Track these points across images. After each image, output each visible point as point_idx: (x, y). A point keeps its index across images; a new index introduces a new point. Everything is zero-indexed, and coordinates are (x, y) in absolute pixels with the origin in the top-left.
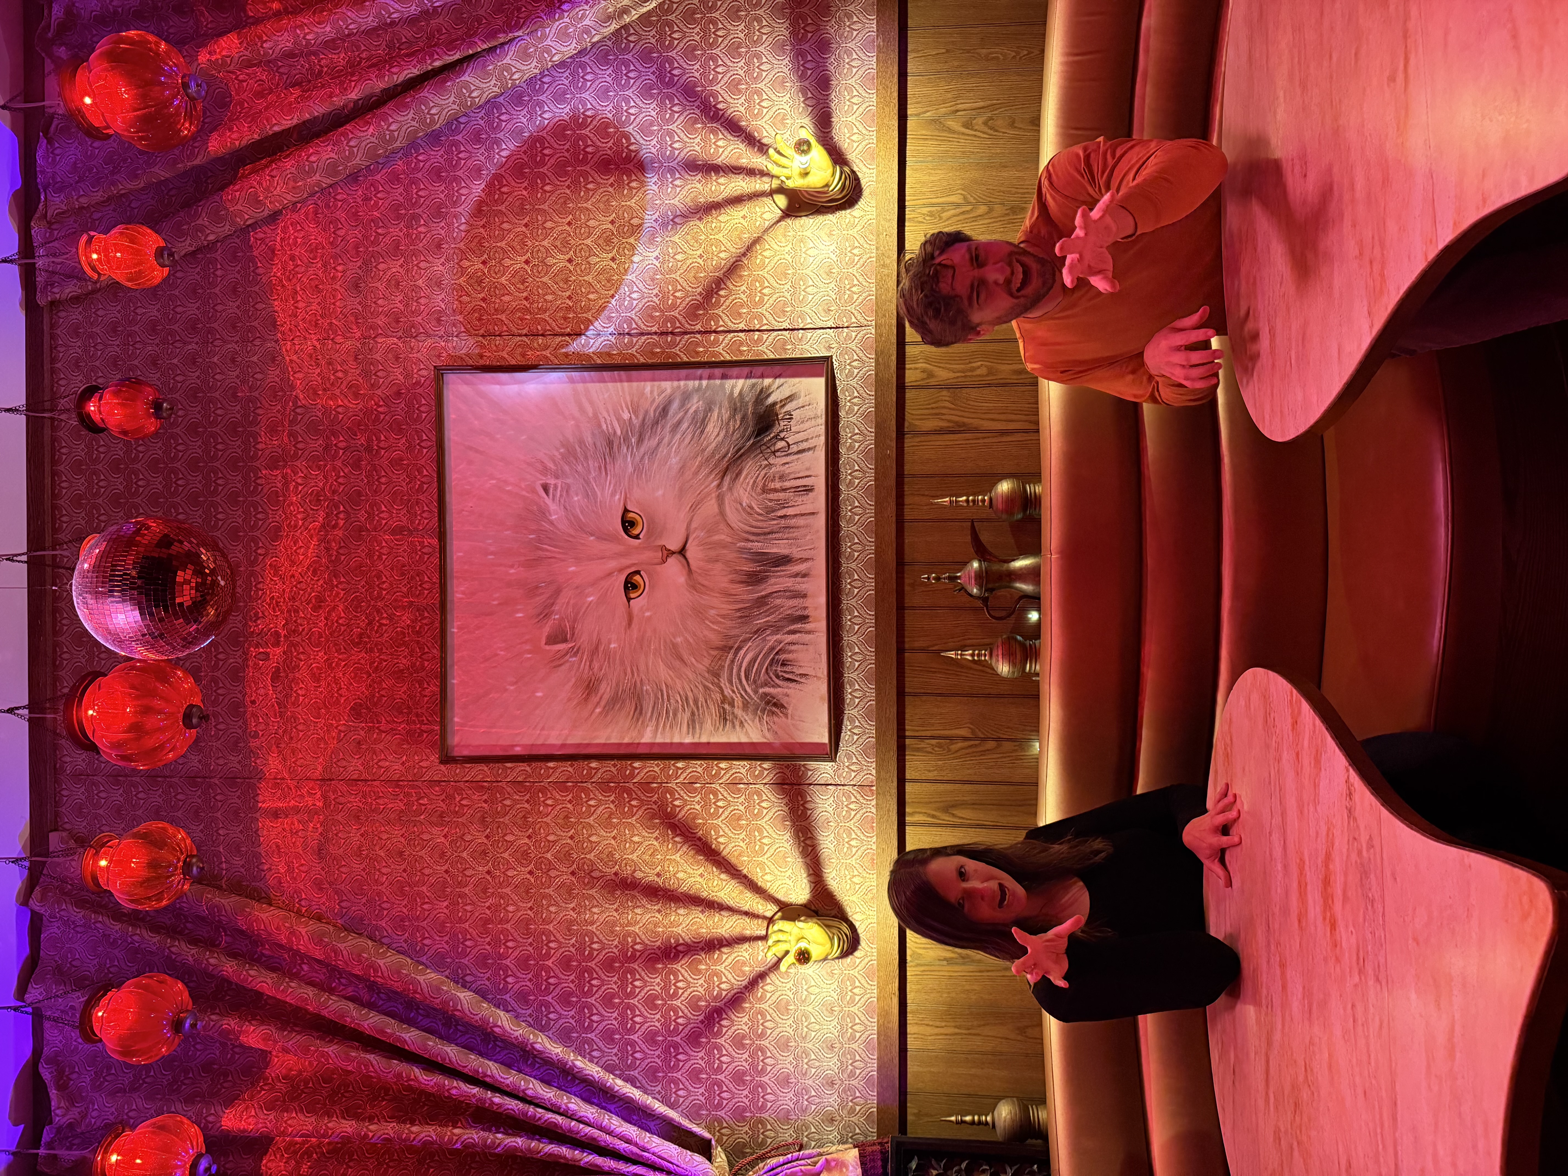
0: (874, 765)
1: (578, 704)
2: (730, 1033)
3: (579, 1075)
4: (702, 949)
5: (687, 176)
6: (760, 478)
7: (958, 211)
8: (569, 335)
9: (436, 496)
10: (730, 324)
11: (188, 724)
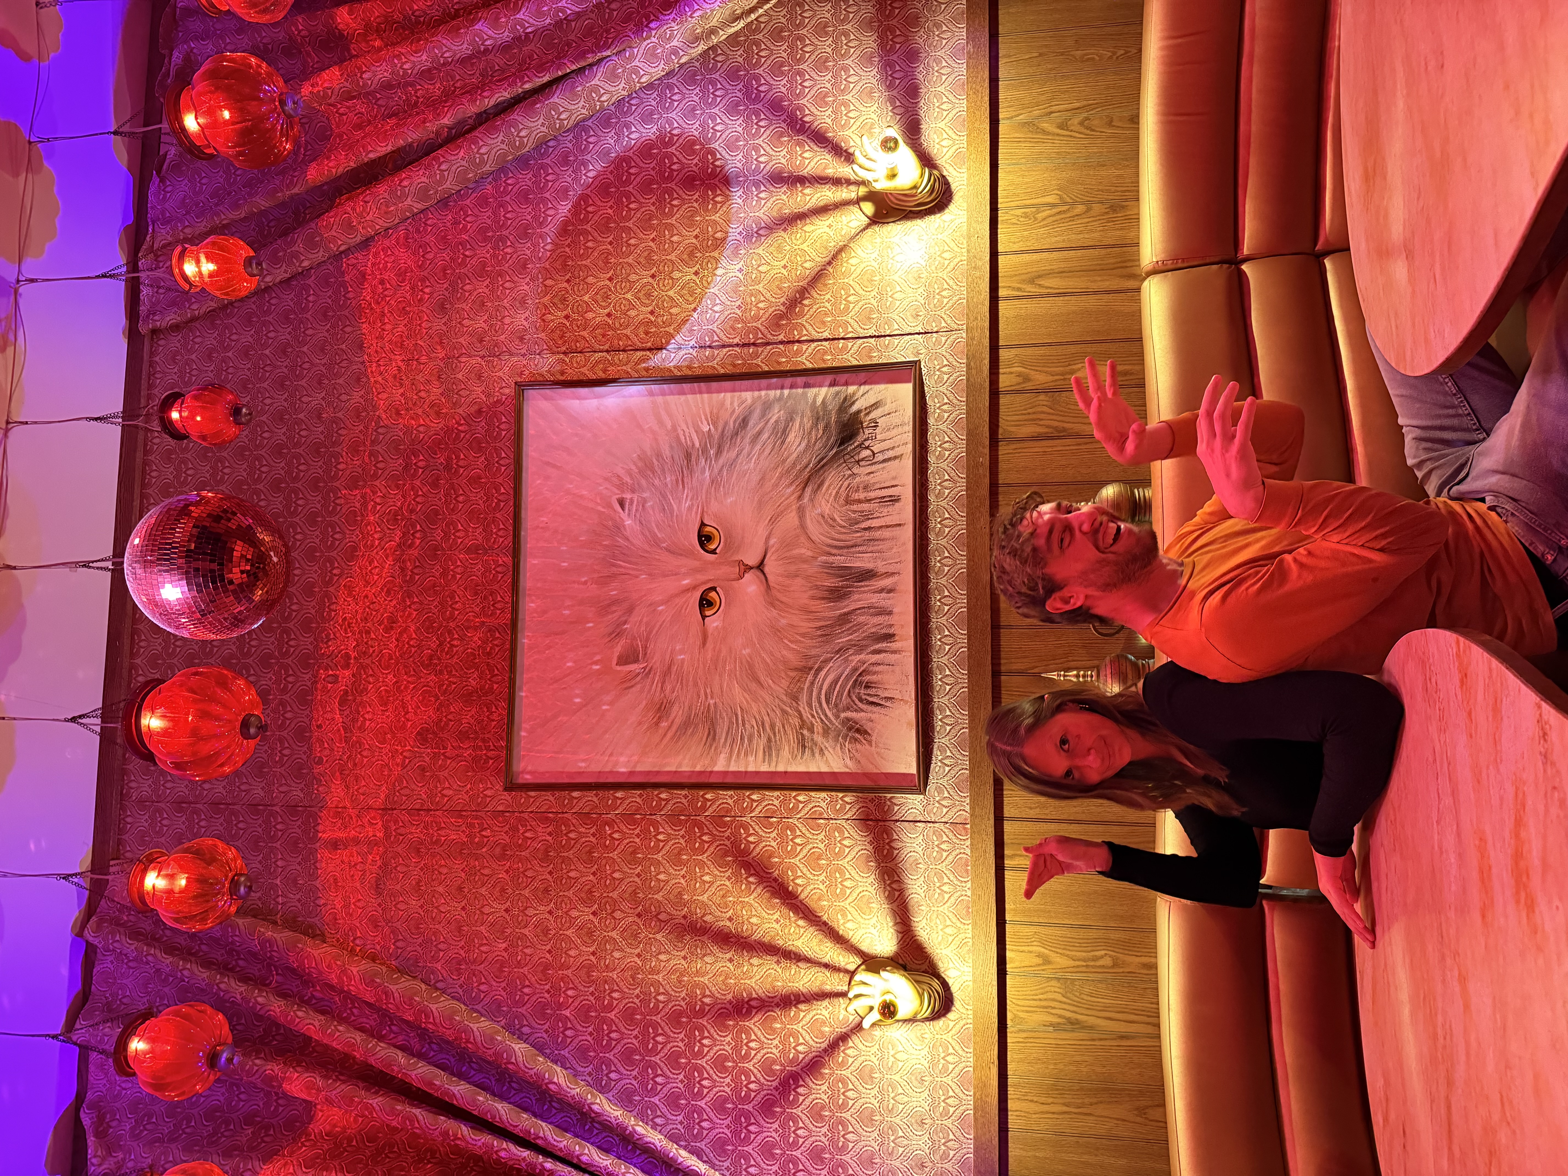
0: (968, 801)
1: (648, 729)
2: (807, 1102)
3: (640, 1142)
4: (778, 1005)
5: (772, 189)
6: (843, 489)
7: (1055, 211)
8: (650, 349)
9: (512, 514)
10: (813, 333)
11: (246, 735)
